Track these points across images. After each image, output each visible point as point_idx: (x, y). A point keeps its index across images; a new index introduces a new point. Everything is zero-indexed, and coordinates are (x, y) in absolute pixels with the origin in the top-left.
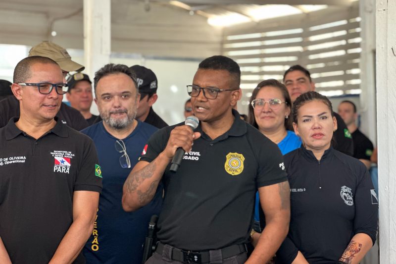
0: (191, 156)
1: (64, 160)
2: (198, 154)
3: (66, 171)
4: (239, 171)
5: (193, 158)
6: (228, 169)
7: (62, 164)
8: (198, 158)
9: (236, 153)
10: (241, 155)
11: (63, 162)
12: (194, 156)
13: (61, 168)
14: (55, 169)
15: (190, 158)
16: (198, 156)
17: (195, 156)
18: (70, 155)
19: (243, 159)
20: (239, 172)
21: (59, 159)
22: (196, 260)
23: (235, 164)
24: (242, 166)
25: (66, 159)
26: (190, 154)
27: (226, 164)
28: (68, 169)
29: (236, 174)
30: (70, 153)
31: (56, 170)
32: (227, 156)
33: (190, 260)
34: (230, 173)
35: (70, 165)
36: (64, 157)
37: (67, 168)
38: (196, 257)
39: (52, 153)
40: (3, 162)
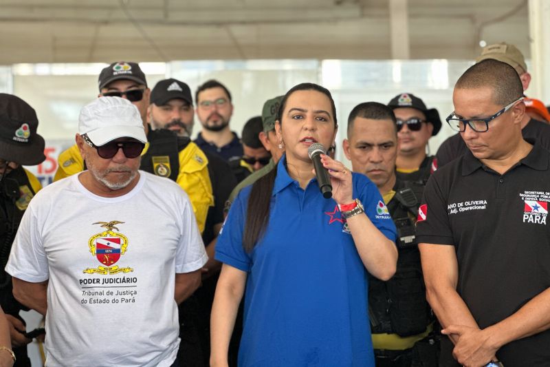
1: (538, 205)
3: (540, 221)
7: (536, 211)
11: (536, 208)
13: (534, 216)
14: (524, 218)
18: (547, 197)
25: (542, 204)
28: (544, 218)
31: (526, 220)
35: (546, 212)
36: (538, 201)
37: (542, 217)
39: (521, 195)
40: (458, 209)
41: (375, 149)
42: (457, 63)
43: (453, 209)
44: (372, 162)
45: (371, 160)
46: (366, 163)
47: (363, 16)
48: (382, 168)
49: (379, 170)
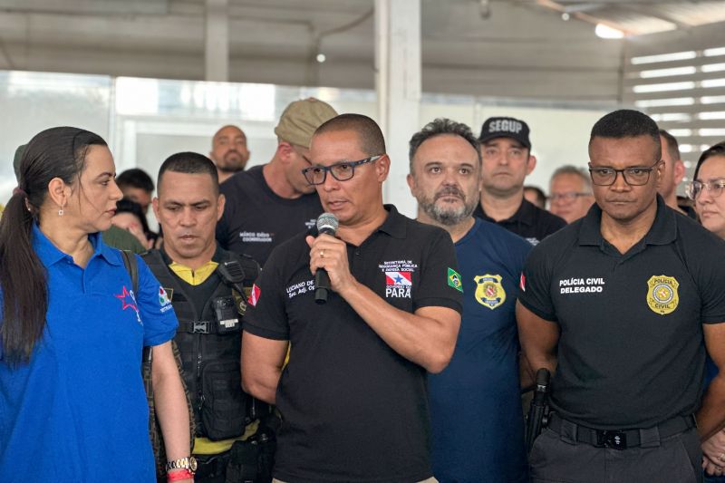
0: (590, 286)
1: (401, 276)
2: (601, 281)
3: (405, 294)
4: (670, 306)
5: (593, 290)
6: (654, 304)
7: (399, 283)
8: (601, 288)
9: (663, 276)
10: (673, 278)
11: (399, 279)
12: (594, 285)
13: (397, 290)
14: (387, 293)
15: (588, 290)
16: (600, 285)
17: (597, 286)
18: (409, 266)
19: (676, 284)
20: (672, 308)
21: (392, 275)
22: (618, 442)
23: (663, 294)
24: (676, 298)
25: (405, 274)
26: (589, 283)
27: (649, 296)
28: (409, 291)
29: (667, 311)
30: (410, 262)
31: (390, 295)
32: (648, 282)
33: (608, 443)
34: (657, 311)
35: (410, 284)
36: (400, 271)
37: (406, 290)
38: (617, 438)
39: (381, 266)
40: (307, 287)
41: (187, 209)
42: (285, 89)
43: (301, 288)
44: (183, 226)
45: (182, 223)
46: (176, 226)
47: (169, 13)
48: (194, 234)
49: (191, 236)
